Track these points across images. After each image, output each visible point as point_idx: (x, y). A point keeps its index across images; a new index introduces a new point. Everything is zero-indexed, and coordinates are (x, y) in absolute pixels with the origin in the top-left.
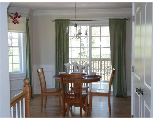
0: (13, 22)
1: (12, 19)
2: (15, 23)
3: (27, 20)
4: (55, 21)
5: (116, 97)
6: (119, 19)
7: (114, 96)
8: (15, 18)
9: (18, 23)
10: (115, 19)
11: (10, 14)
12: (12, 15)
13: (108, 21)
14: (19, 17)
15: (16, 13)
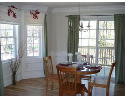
0: (34, 17)
1: (33, 15)
2: (35, 18)
3: (46, 16)
4: (68, 16)
5: (117, 83)
6: (123, 14)
7: (116, 82)
8: (35, 14)
9: (38, 18)
10: (119, 14)
11: (31, 11)
12: (33, 12)
13: (113, 16)
14: (38, 13)
15: (36, 10)
